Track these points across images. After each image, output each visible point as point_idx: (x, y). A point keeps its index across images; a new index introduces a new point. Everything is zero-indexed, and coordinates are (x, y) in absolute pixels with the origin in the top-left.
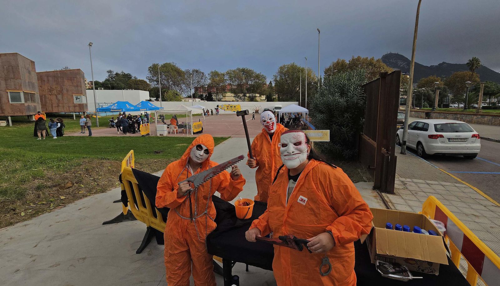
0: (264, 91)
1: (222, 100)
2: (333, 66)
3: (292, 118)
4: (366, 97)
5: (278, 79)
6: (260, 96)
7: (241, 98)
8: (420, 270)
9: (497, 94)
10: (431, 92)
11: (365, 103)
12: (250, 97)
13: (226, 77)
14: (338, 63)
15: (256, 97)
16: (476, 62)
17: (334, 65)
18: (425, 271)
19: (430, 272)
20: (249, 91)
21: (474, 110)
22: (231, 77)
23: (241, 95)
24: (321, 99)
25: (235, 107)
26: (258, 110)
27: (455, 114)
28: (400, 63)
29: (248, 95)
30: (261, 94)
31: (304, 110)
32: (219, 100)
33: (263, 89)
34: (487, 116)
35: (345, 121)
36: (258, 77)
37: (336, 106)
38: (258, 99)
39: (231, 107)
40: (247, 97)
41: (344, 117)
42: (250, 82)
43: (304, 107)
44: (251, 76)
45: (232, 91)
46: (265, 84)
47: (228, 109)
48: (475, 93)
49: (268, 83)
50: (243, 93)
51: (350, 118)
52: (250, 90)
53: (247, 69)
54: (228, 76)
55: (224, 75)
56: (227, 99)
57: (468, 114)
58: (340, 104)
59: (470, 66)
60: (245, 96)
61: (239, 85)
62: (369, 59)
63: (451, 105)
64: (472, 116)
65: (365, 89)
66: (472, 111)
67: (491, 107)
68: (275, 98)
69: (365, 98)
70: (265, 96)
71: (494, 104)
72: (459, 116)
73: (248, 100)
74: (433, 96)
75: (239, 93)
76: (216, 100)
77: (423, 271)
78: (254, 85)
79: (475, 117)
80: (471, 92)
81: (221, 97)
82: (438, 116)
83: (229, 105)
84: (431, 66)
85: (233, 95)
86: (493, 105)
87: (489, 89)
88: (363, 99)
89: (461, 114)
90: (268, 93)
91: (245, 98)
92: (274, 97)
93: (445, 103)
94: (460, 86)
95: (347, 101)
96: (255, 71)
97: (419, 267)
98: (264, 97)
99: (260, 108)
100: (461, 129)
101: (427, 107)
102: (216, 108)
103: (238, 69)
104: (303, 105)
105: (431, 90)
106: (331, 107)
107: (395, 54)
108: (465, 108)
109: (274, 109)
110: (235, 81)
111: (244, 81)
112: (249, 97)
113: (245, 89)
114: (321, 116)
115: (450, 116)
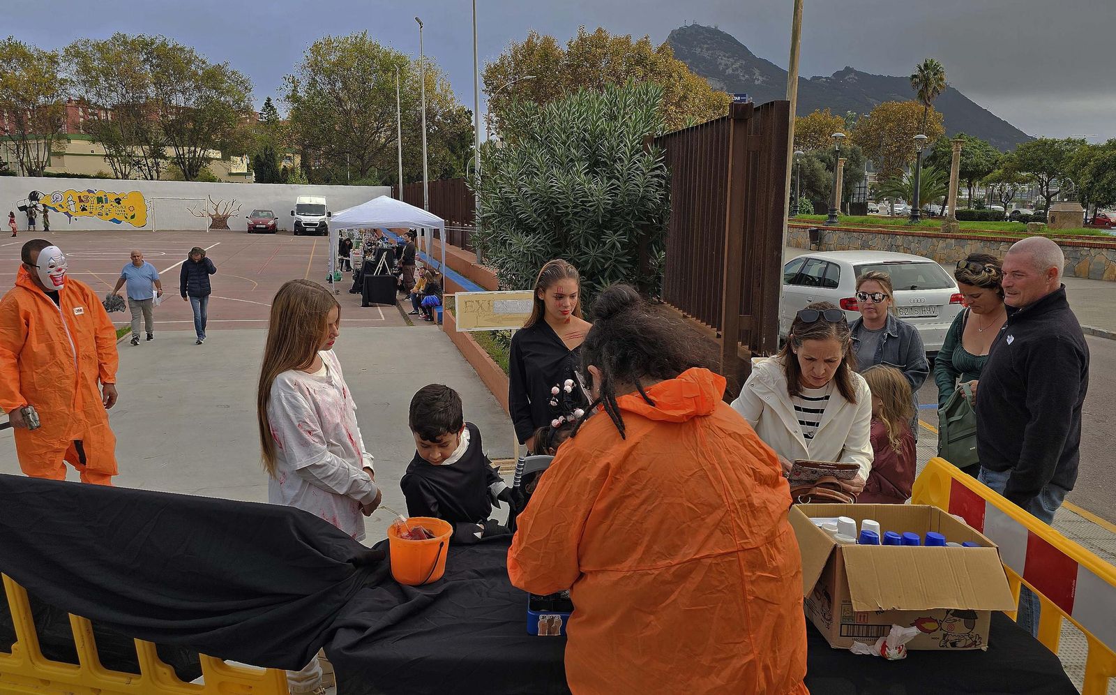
0: (245, 136)
1: (47, 170)
2: (514, 56)
3: (385, 250)
4: (668, 180)
5: (301, 93)
6: (226, 158)
7: (138, 163)
8: (948, 644)
9: (987, 173)
10: (819, 165)
11: (665, 199)
12: (183, 163)
13: (66, 71)
14: (530, 48)
15: (209, 160)
16: (935, 74)
17: (516, 53)
18: (959, 644)
19: (970, 646)
20: (175, 132)
21: (938, 224)
22: (86, 70)
23: (139, 152)
24: (522, 180)
25: (118, 201)
26: (225, 218)
27: (888, 233)
28: (723, 60)
29: (170, 152)
30: (229, 151)
31: (420, 217)
32: (35, 171)
33: (238, 128)
34: (970, 242)
35: (607, 259)
36: (213, 77)
37: (575, 207)
38: (215, 168)
39: (100, 200)
40: (166, 158)
41: (604, 244)
42: (178, 100)
43: (421, 206)
44: (181, 75)
45: (97, 132)
46: (247, 110)
47: (84, 209)
48: (935, 171)
49: (258, 107)
50: (149, 144)
51: (622, 249)
52: (180, 133)
53: (164, 44)
54: (74, 67)
55: (53, 60)
56: (69, 165)
57: (925, 236)
58: (590, 202)
59: (920, 88)
60: (157, 154)
61: (127, 110)
62: (633, 42)
63: (871, 205)
64: (934, 239)
65: (666, 154)
66: (930, 227)
67: (972, 213)
68: (293, 170)
69: (667, 183)
70: (246, 160)
71: (980, 203)
72: (899, 240)
73: (172, 175)
74: (825, 175)
75: (129, 142)
76: (15, 167)
77: (953, 644)
78: (197, 111)
79: (941, 244)
80: (925, 167)
81: (43, 155)
82: (846, 241)
83: (90, 191)
84: (814, 78)
85: (100, 149)
86: (978, 209)
87: (967, 158)
88: (660, 185)
89: (906, 235)
90: (258, 149)
91: (158, 164)
92: (288, 164)
93: (855, 200)
94: (895, 147)
95: (613, 191)
96: (199, 53)
97: (945, 636)
98: (241, 165)
99: (231, 210)
100: (921, 279)
101: (808, 212)
102: (28, 203)
103: (122, 40)
104: (413, 198)
105: (818, 157)
106: (558, 208)
107: (708, 30)
108: (914, 217)
109: (292, 213)
110: (110, 89)
111: (151, 91)
112: (179, 160)
113: (154, 127)
114: (527, 243)
115: (878, 240)
